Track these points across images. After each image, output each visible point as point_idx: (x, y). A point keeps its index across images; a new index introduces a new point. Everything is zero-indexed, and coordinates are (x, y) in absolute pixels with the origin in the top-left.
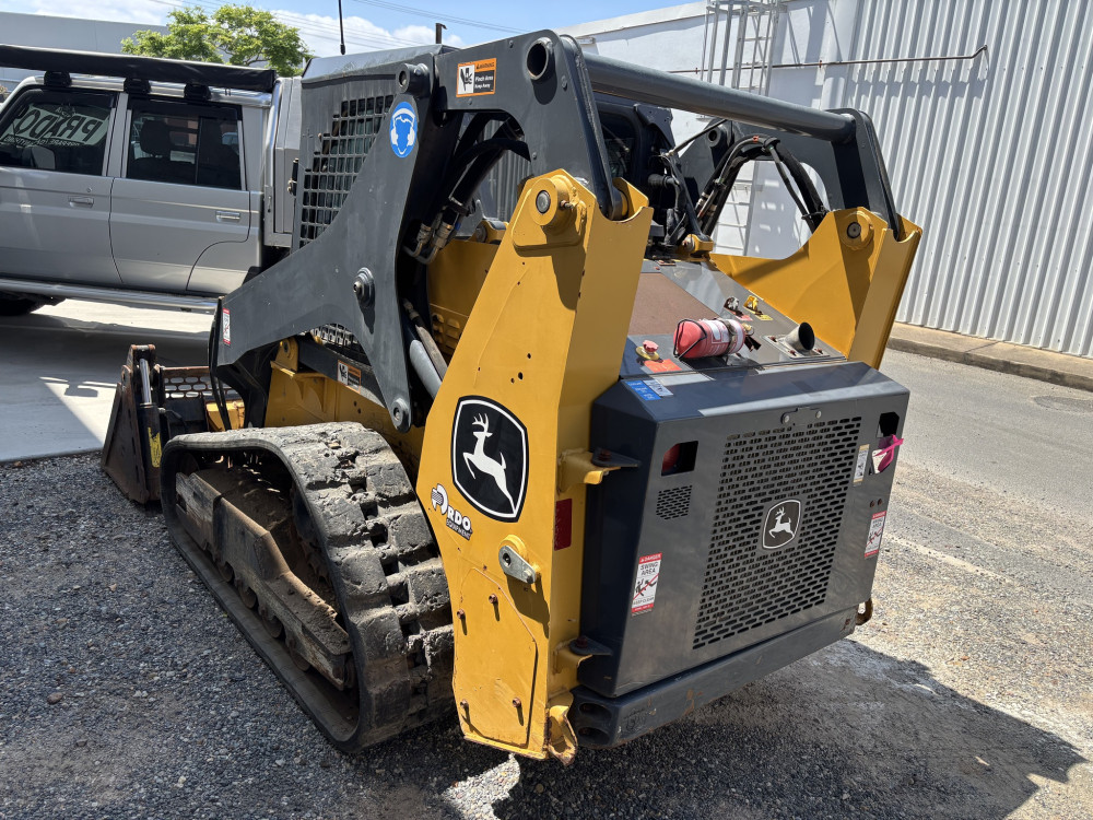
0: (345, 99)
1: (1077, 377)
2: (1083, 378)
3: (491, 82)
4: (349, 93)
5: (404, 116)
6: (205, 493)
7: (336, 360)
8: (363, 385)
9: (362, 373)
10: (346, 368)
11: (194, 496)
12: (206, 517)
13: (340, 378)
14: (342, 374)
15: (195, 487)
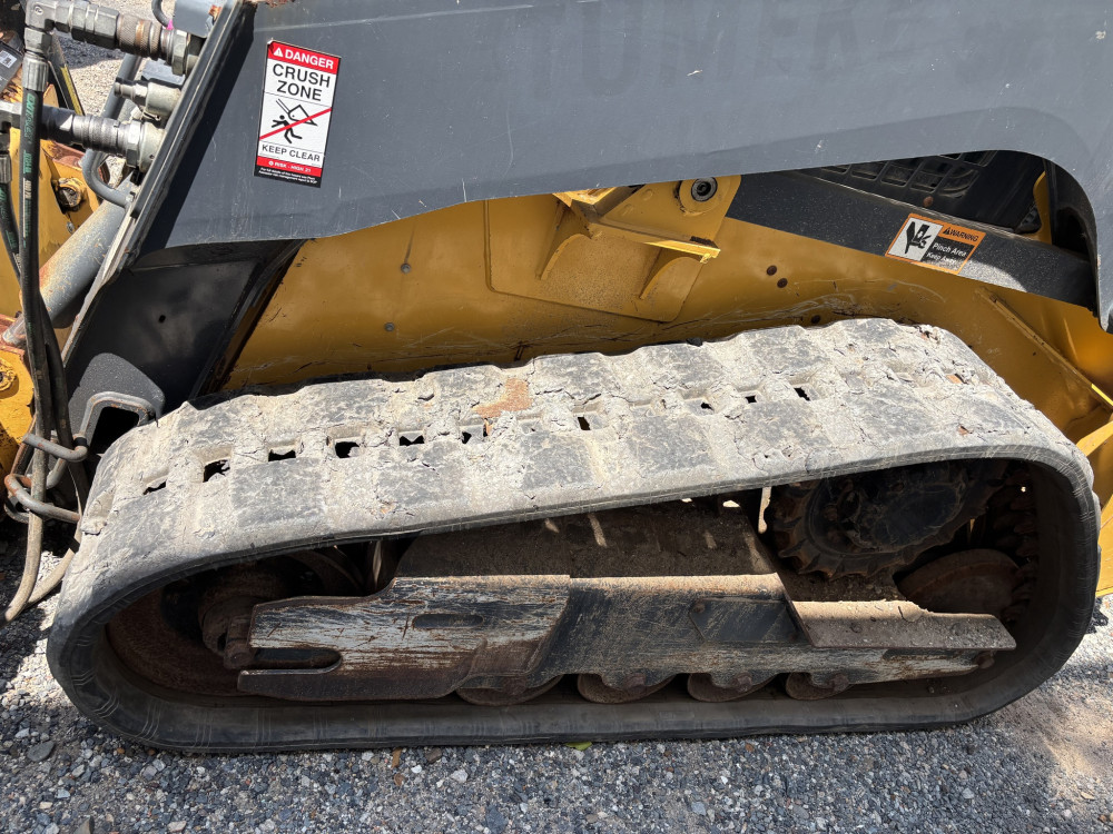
6: (510, 599)
7: (900, 217)
8: (977, 258)
9: (990, 238)
10: (935, 230)
11: (423, 622)
12: (500, 639)
13: (898, 247)
14: (913, 240)
15: (434, 605)
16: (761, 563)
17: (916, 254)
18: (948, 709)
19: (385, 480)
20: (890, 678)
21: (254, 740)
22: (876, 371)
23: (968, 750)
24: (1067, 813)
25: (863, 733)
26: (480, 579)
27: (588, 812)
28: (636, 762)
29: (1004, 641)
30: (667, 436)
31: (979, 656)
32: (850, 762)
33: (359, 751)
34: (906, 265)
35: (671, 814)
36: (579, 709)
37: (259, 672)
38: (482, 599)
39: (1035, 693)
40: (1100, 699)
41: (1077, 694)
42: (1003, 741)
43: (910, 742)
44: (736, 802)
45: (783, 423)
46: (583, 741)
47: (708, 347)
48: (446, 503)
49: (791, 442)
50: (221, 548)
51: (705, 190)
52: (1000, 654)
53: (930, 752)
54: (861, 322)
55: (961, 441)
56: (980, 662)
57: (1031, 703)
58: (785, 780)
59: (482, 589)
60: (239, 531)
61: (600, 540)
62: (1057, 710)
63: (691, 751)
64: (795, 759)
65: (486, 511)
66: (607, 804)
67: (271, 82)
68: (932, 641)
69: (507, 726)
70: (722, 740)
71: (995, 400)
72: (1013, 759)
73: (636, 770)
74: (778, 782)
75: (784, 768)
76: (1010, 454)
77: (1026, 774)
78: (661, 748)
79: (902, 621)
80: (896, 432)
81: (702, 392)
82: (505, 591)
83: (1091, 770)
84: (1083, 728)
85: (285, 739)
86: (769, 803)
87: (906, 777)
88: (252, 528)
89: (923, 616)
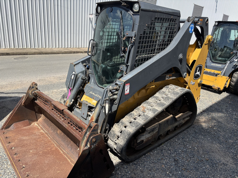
0: (156, 17)
1: (12, 53)
2: (13, 53)
3: (201, 22)
4: (158, 15)
5: (192, 26)
6: (155, 127)
7: (165, 76)
8: (172, 77)
9: (172, 75)
10: (168, 76)
11: (149, 133)
12: (155, 132)
13: (166, 79)
14: (167, 78)
15: (150, 130)
16: (170, 114)
17: (168, 79)
18: (189, 124)
19: (142, 119)
20: (184, 123)
21: (137, 157)
22: (170, 90)
23: (194, 127)
24: (206, 128)
25: (184, 131)
26: (152, 126)
27: (169, 149)
28: (168, 143)
29: (191, 113)
30: (160, 104)
31: (190, 116)
32: (185, 134)
33: (146, 154)
34: (167, 80)
35: (175, 145)
36: (161, 140)
37: (138, 146)
38: (153, 128)
39: (195, 120)
40: (201, 117)
41: (199, 118)
42: (196, 125)
43: (188, 129)
44: (179, 142)
45: (168, 98)
46: (162, 144)
47: (155, 95)
48: (150, 118)
49: (170, 99)
50: (136, 131)
51: (153, 81)
52: (191, 114)
53: (191, 129)
54: (165, 87)
55: (182, 93)
56: (190, 117)
57: (195, 121)
58: (182, 138)
59: (152, 127)
60: (136, 128)
61: (157, 119)
62: (198, 120)
63: (172, 140)
64: (181, 136)
65: (153, 117)
66: (169, 147)
67: (126, 87)
68: (186, 116)
69: (156, 145)
70: (174, 137)
71: (181, 88)
72: (198, 126)
73: (169, 144)
74: (181, 138)
75: (181, 137)
76: (186, 92)
77: (200, 127)
78: (169, 141)
79: (182, 115)
80: (177, 95)
81: (158, 99)
82: (154, 126)
83: (205, 124)
84: (202, 121)
85: (140, 155)
86: (182, 140)
87: (191, 132)
88: (137, 127)
89: (184, 114)
